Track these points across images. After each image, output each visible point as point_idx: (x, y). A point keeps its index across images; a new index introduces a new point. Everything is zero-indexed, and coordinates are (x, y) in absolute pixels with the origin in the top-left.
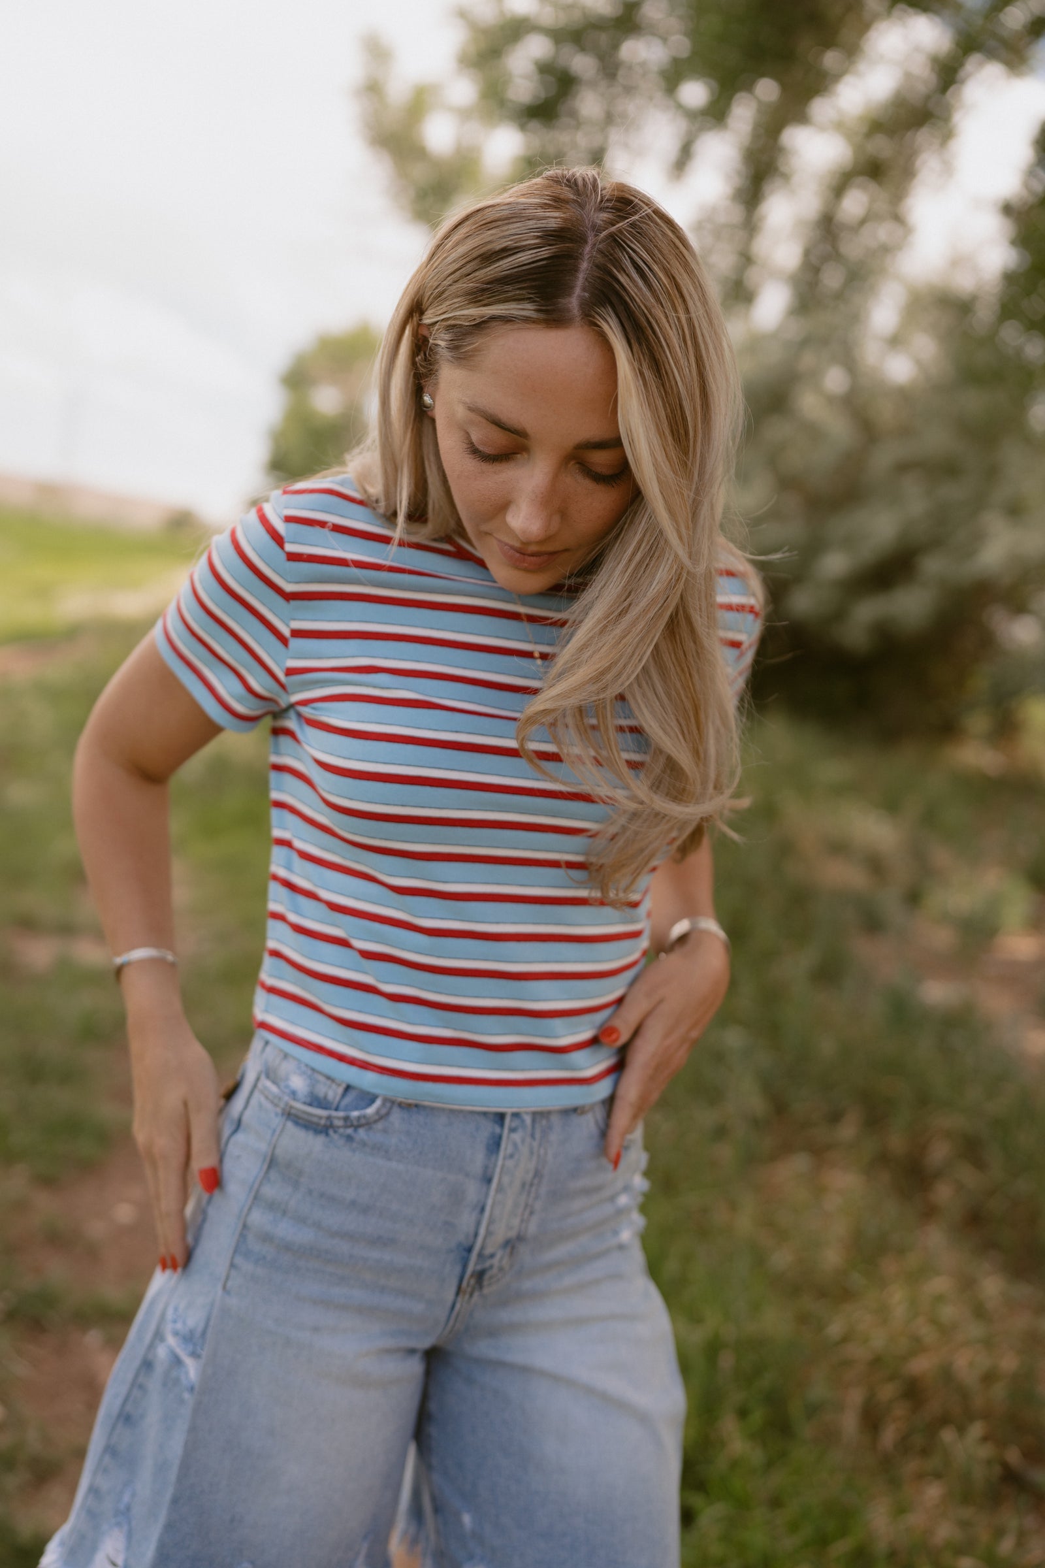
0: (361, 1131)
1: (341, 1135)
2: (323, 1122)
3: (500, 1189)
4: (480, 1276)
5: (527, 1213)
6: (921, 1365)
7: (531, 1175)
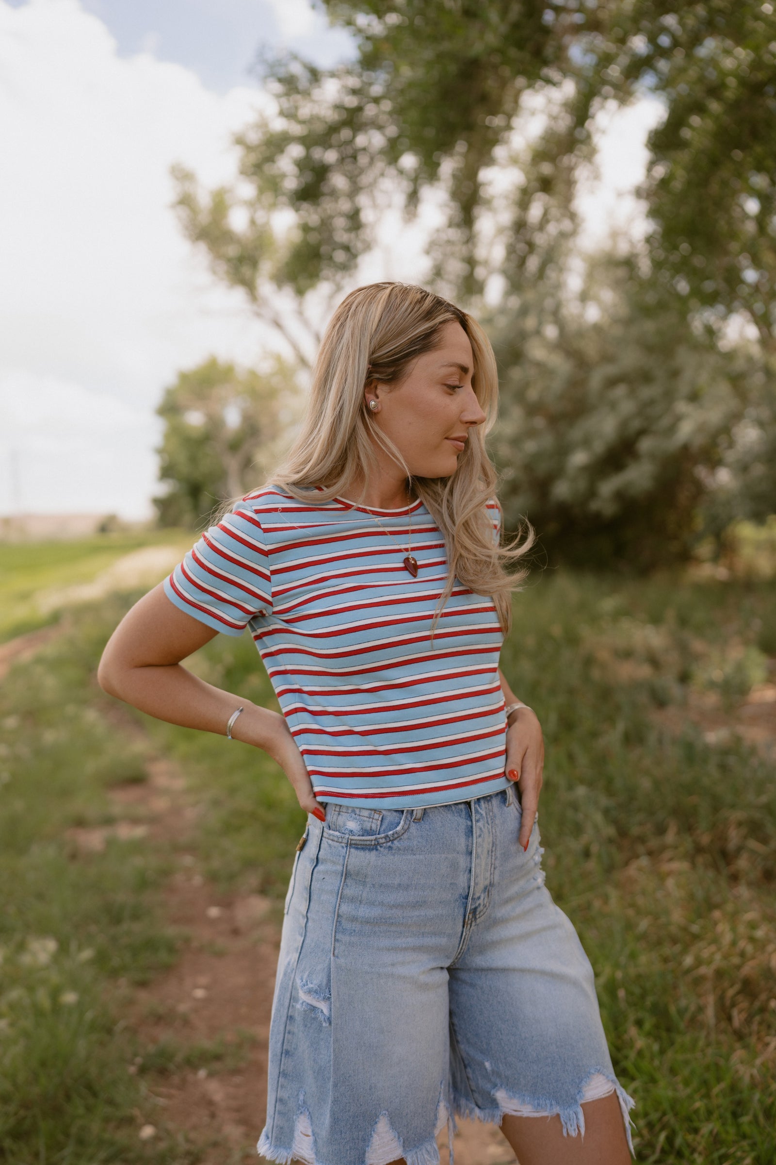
0: (395, 842)
1: (385, 848)
2: (373, 843)
3: (478, 857)
4: (474, 911)
5: (492, 869)
6: (747, 969)
7: (491, 845)
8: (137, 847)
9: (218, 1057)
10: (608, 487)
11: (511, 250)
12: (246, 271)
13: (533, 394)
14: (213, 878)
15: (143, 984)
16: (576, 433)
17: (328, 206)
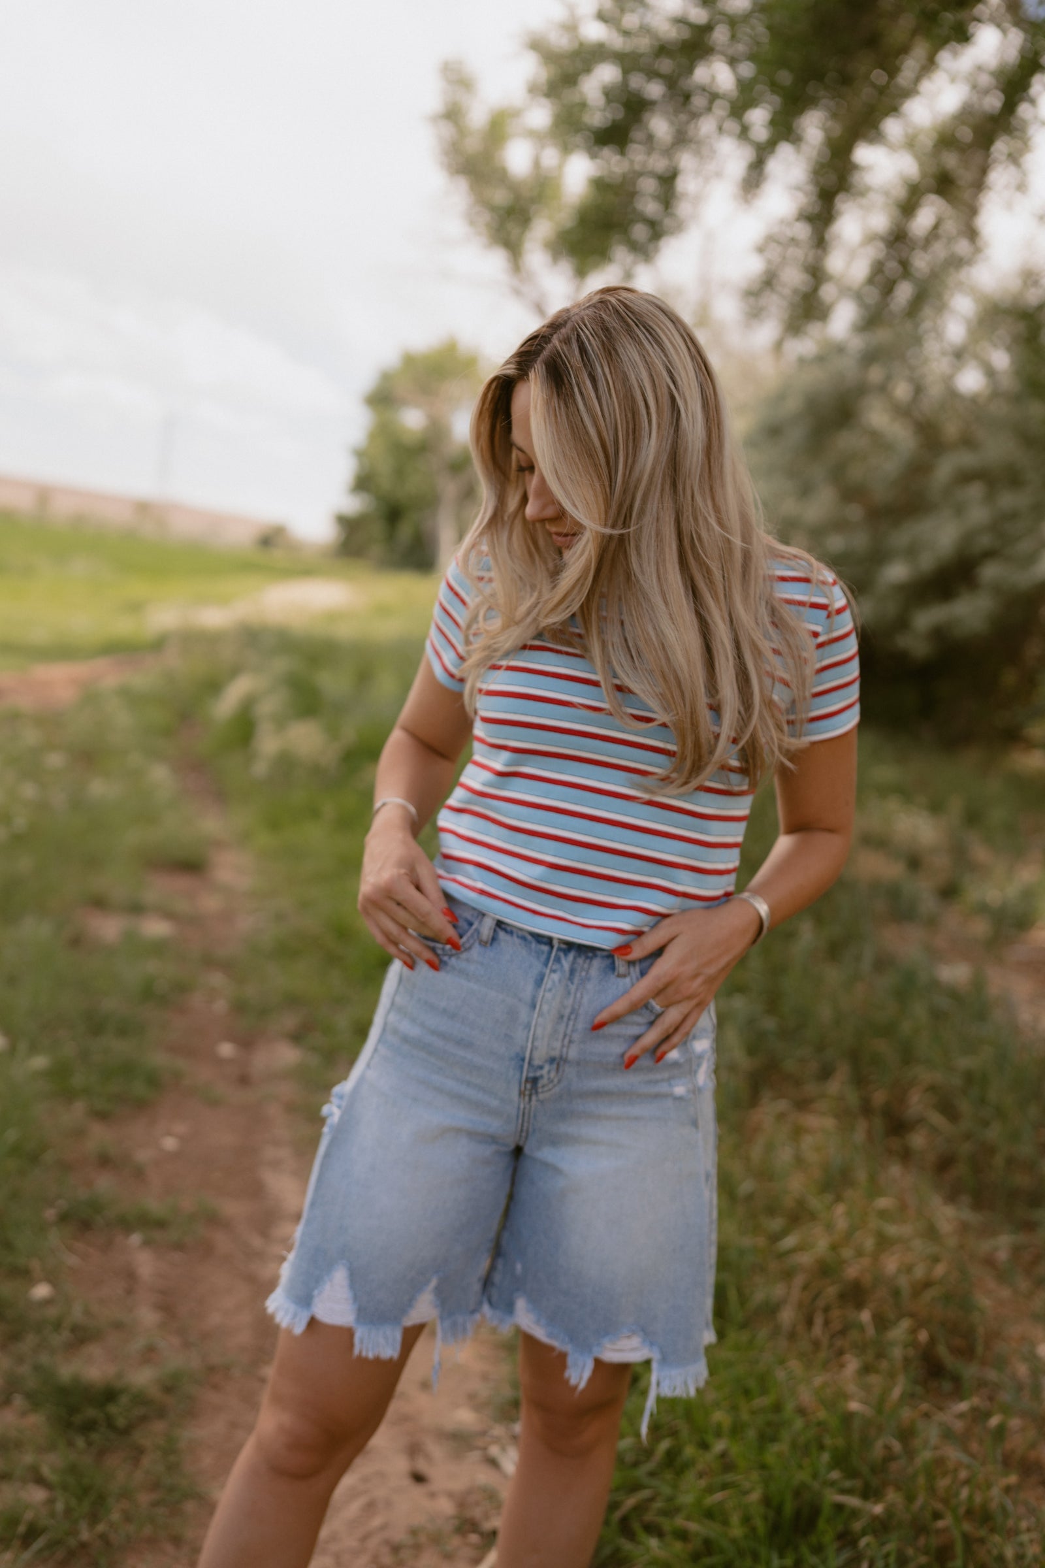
4: (534, 1081)
5: (567, 1040)
6: (857, 1269)
8: (158, 948)
9: (161, 1224)
10: (926, 619)
11: (878, 268)
12: (513, 228)
13: (856, 473)
14: (239, 1007)
15: (102, 1116)
16: (901, 537)
17: (637, 155)
